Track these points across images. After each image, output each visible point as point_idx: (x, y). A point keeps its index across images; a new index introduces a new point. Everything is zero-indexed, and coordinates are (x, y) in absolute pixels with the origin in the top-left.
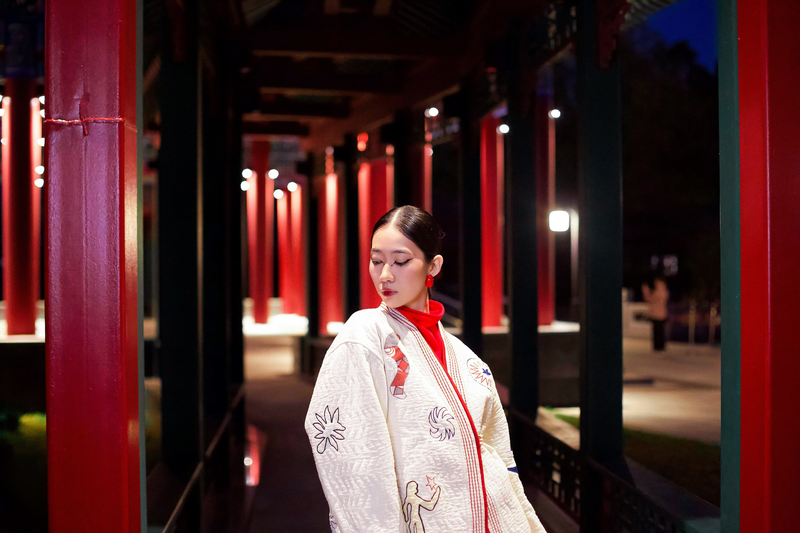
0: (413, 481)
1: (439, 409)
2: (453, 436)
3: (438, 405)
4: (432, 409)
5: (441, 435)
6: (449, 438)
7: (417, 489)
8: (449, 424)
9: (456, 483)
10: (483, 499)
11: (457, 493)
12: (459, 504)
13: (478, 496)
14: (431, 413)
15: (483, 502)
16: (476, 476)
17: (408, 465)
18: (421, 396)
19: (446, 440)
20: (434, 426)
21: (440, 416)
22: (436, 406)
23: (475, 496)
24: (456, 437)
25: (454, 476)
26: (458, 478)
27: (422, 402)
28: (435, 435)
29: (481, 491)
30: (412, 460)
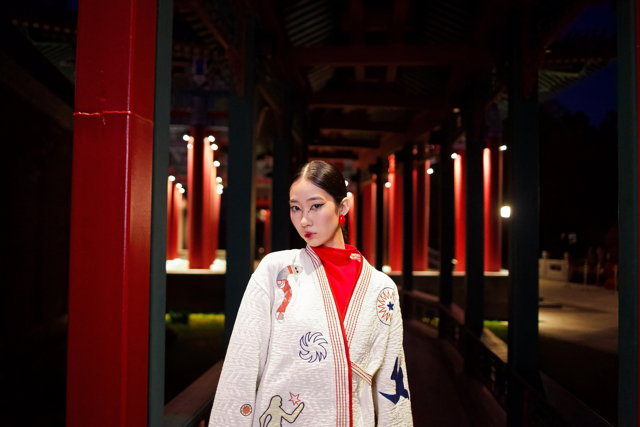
0: (278, 396)
1: (311, 334)
2: (324, 359)
3: (311, 331)
4: (305, 333)
5: (312, 357)
6: (320, 360)
7: (281, 402)
8: (321, 348)
9: (324, 400)
10: (349, 418)
11: (324, 410)
12: (324, 420)
13: (344, 414)
14: (303, 337)
15: (348, 420)
16: (344, 396)
17: (275, 381)
18: (295, 321)
19: (317, 362)
20: (305, 349)
21: (312, 340)
22: (309, 331)
23: (341, 414)
24: (327, 360)
25: (320, 394)
26: (325, 396)
27: (295, 327)
28: (305, 357)
29: (347, 410)
30: (279, 377)
